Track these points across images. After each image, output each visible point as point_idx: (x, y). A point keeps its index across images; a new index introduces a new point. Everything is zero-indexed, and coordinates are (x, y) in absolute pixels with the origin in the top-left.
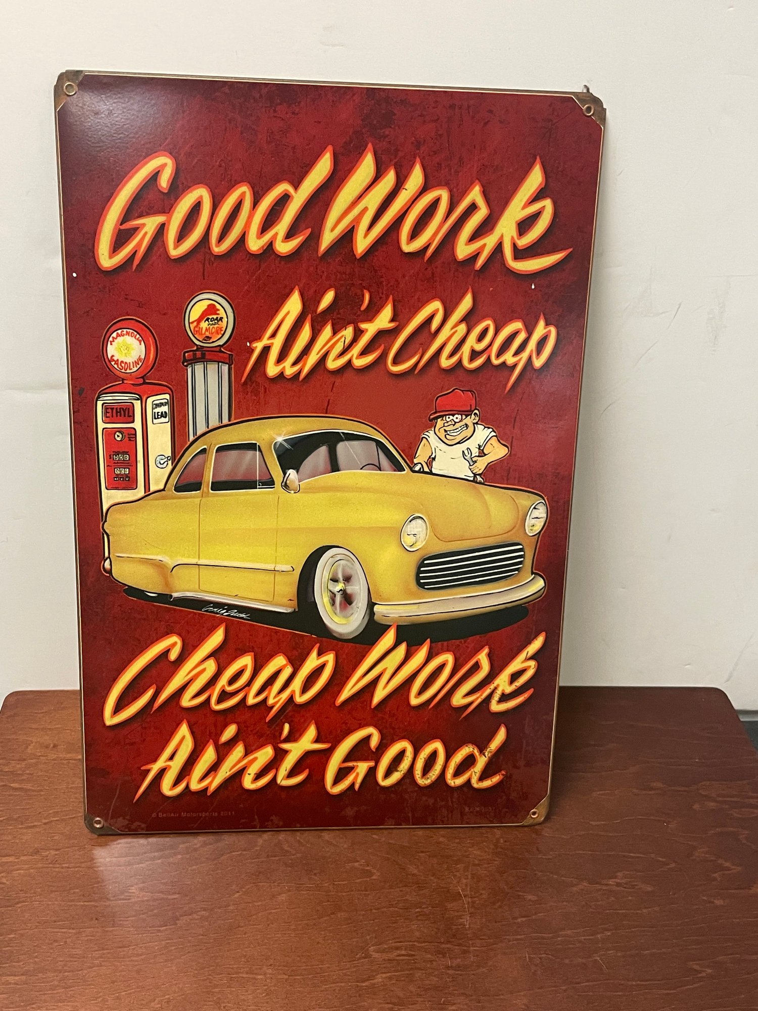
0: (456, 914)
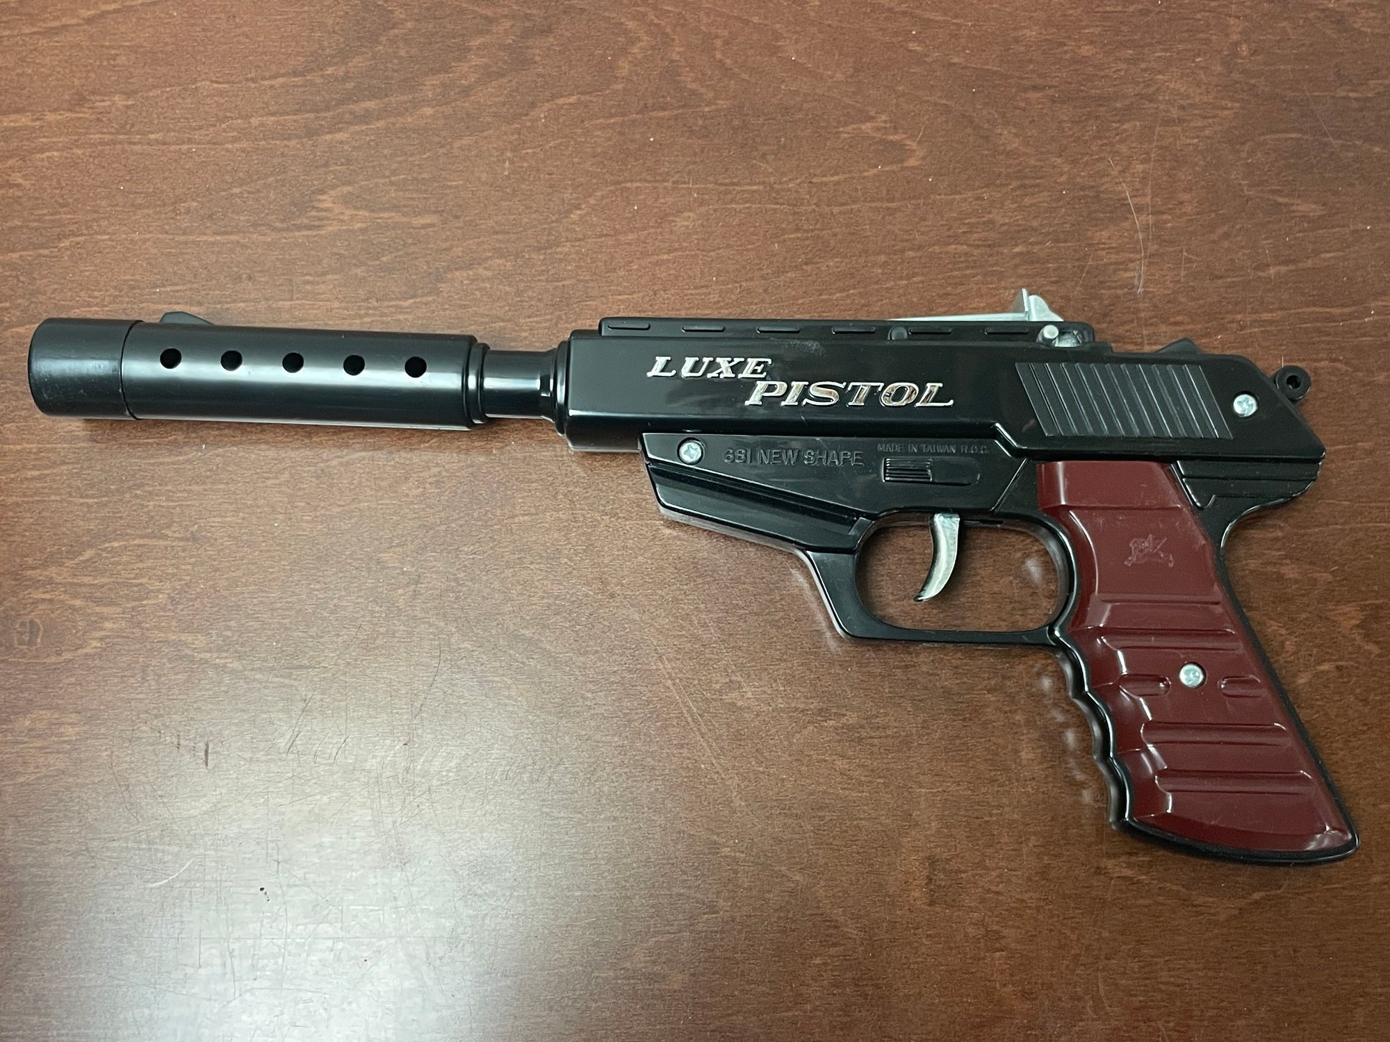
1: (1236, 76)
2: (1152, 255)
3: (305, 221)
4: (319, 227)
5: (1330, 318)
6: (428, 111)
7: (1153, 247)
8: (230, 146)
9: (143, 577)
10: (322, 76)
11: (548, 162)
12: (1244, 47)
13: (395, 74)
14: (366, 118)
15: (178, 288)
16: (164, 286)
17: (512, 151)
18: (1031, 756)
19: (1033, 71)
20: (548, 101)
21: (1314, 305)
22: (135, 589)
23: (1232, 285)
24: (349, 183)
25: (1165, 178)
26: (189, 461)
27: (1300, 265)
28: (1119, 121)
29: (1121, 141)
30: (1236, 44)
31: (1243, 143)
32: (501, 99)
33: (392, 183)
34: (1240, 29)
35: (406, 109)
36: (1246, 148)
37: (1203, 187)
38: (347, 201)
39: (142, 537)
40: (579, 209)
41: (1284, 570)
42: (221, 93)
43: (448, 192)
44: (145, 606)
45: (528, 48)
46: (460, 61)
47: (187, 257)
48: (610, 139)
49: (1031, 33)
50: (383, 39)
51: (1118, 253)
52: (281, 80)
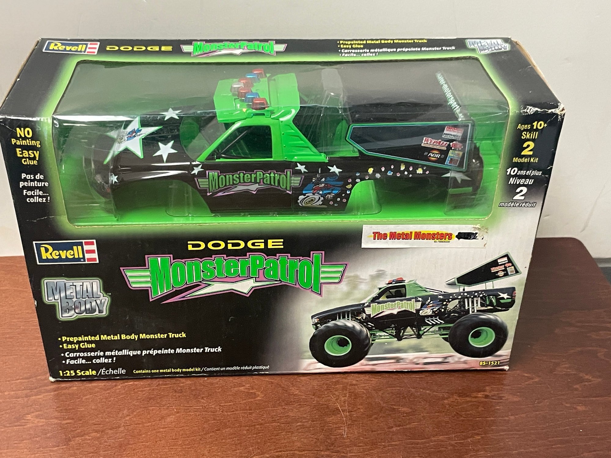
0: (335, 426)
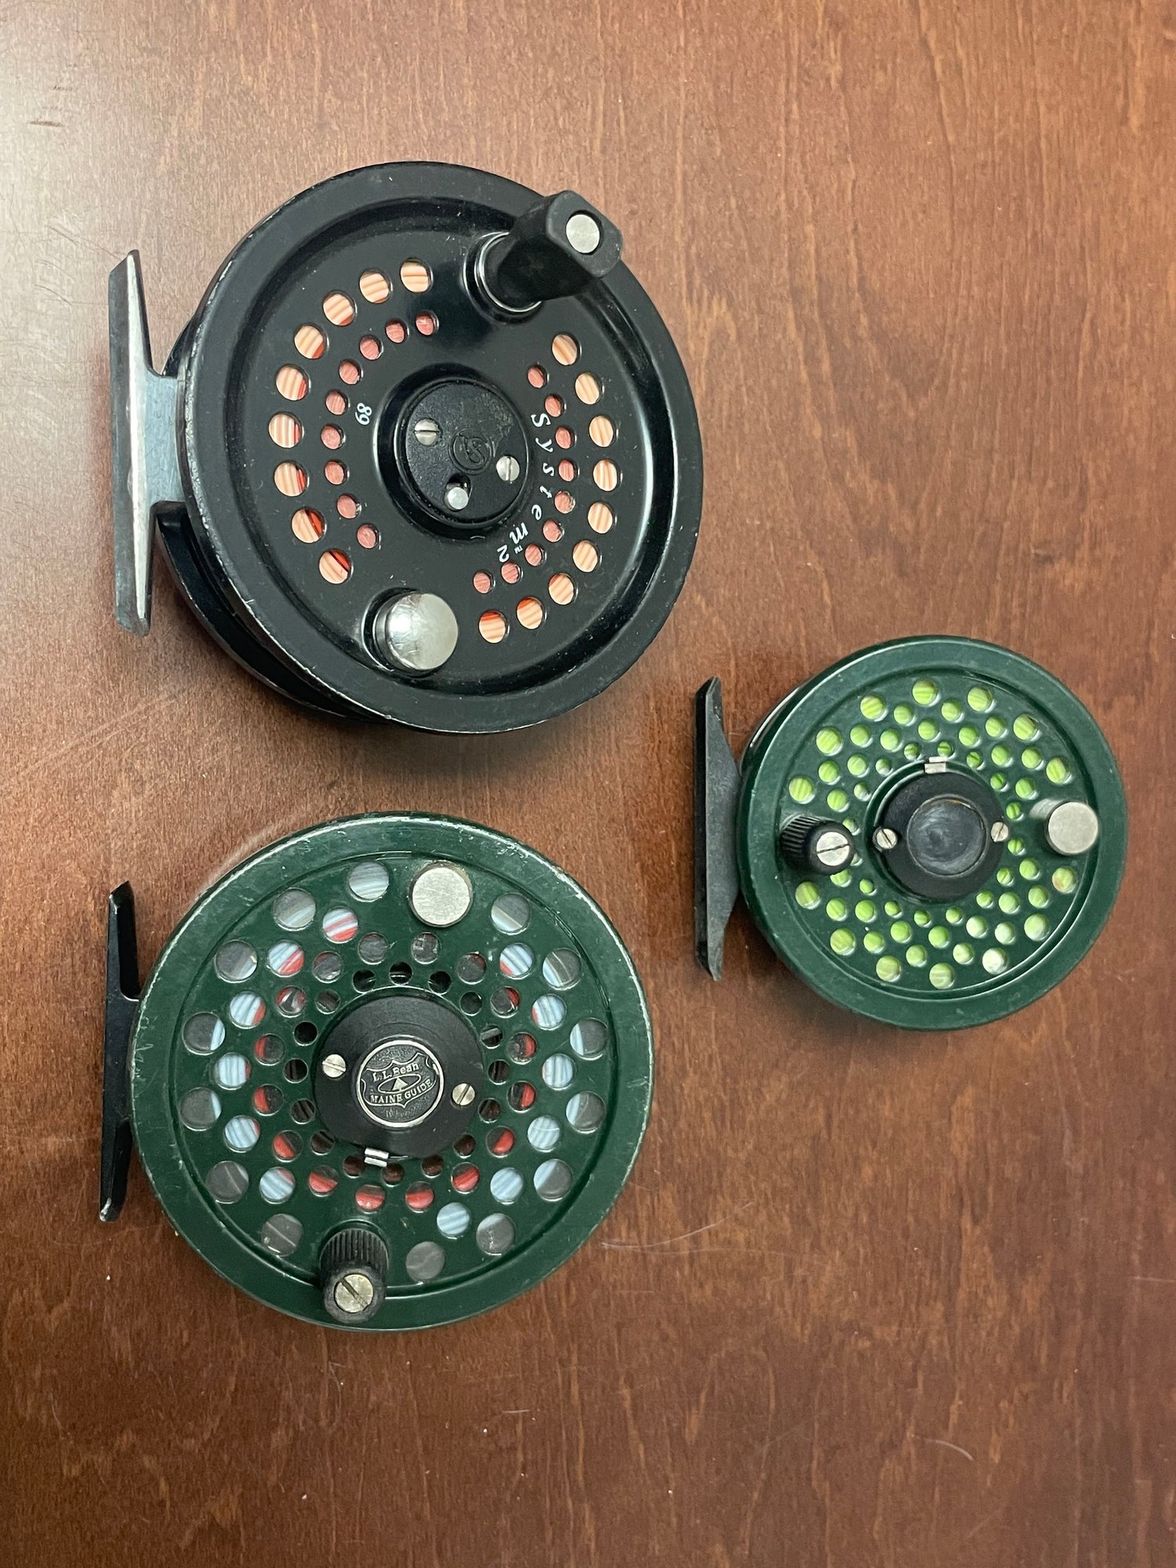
1: (837, 1337)
2: (644, 1256)
3: (697, 282)
4: (690, 299)
5: (571, 1460)
6: (817, 432)
7: (653, 1258)
8: (783, 197)
9: (274, 57)
10: (858, 311)
11: (759, 570)
12: (867, 1344)
13: (858, 397)
14: (812, 359)
15: (623, 127)
16: (625, 108)
17: (772, 529)
18: (51, 1148)
19: (846, 1114)
20: (826, 571)
21: (586, 1441)
22: (259, 47)
23: (611, 1350)
24: (739, 336)
25: (729, 1266)
26: (417, 125)
27: (631, 1422)
28: (791, 1211)
29: (770, 1217)
30: (869, 1334)
31: (766, 1351)
32: (829, 518)
33: (738, 388)
34: (888, 1338)
35: (819, 407)
36: (761, 1354)
37: (719, 1308)
38: (720, 333)
39: (324, 60)
40: (707, 605)
41: (281, 1432)
42: (841, 191)
43: (728, 453)
44: (237, 57)
45: (883, 549)
46: (871, 470)
47: (658, 138)
48: (783, 641)
49: (886, 1111)
50: (897, 384)
51: (648, 1218)
52: (855, 262)
